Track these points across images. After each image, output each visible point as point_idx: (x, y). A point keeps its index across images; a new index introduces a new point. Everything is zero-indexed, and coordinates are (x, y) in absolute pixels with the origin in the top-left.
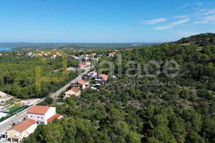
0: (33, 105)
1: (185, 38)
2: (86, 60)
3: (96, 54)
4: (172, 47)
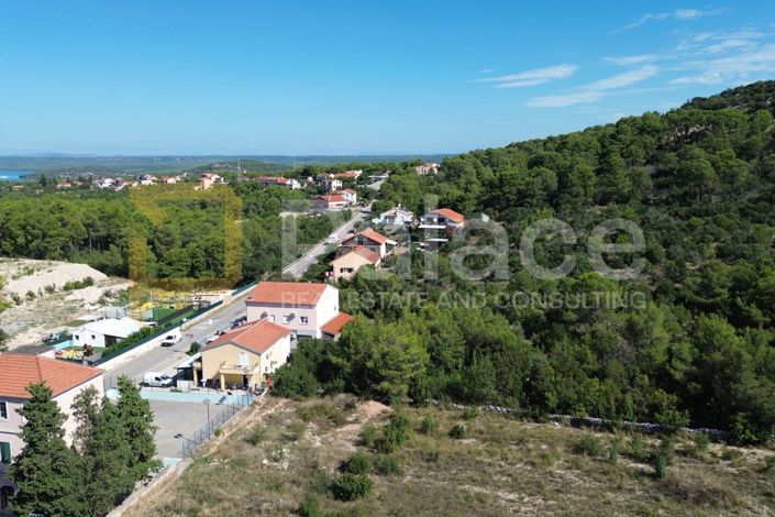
0: (221, 302)
1: (704, 99)
2: (334, 189)
3: (361, 172)
4: (676, 116)
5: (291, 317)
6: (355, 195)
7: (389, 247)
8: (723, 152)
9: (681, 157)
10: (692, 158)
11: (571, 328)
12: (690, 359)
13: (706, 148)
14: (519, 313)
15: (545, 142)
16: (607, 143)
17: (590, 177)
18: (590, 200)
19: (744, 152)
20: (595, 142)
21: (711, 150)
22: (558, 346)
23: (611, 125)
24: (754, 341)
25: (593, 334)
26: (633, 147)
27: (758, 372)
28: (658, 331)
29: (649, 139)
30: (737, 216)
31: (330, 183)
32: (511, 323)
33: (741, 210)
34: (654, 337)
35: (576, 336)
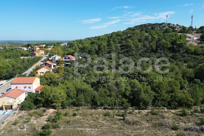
1: (131, 28)
2: (37, 50)
3: (45, 45)
4: (125, 32)
5: (25, 87)
6: (43, 52)
7: (54, 66)
8: (135, 41)
9: (126, 42)
10: (129, 42)
11: (103, 85)
12: (130, 90)
13: (132, 40)
14: (90, 82)
15: (95, 38)
16: (109, 38)
17: (106, 47)
18: (106, 52)
19: (140, 41)
20: (107, 38)
21: (133, 40)
22: (100, 89)
23: (110, 34)
24: (144, 85)
25: (108, 86)
26: (115, 39)
27: (145, 92)
28: (123, 84)
29: (119, 37)
30: (139, 56)
31: (36, 48)
32: (88, 85)
33: (140, 54)
34: (122, 85)
35: (104, 87)
